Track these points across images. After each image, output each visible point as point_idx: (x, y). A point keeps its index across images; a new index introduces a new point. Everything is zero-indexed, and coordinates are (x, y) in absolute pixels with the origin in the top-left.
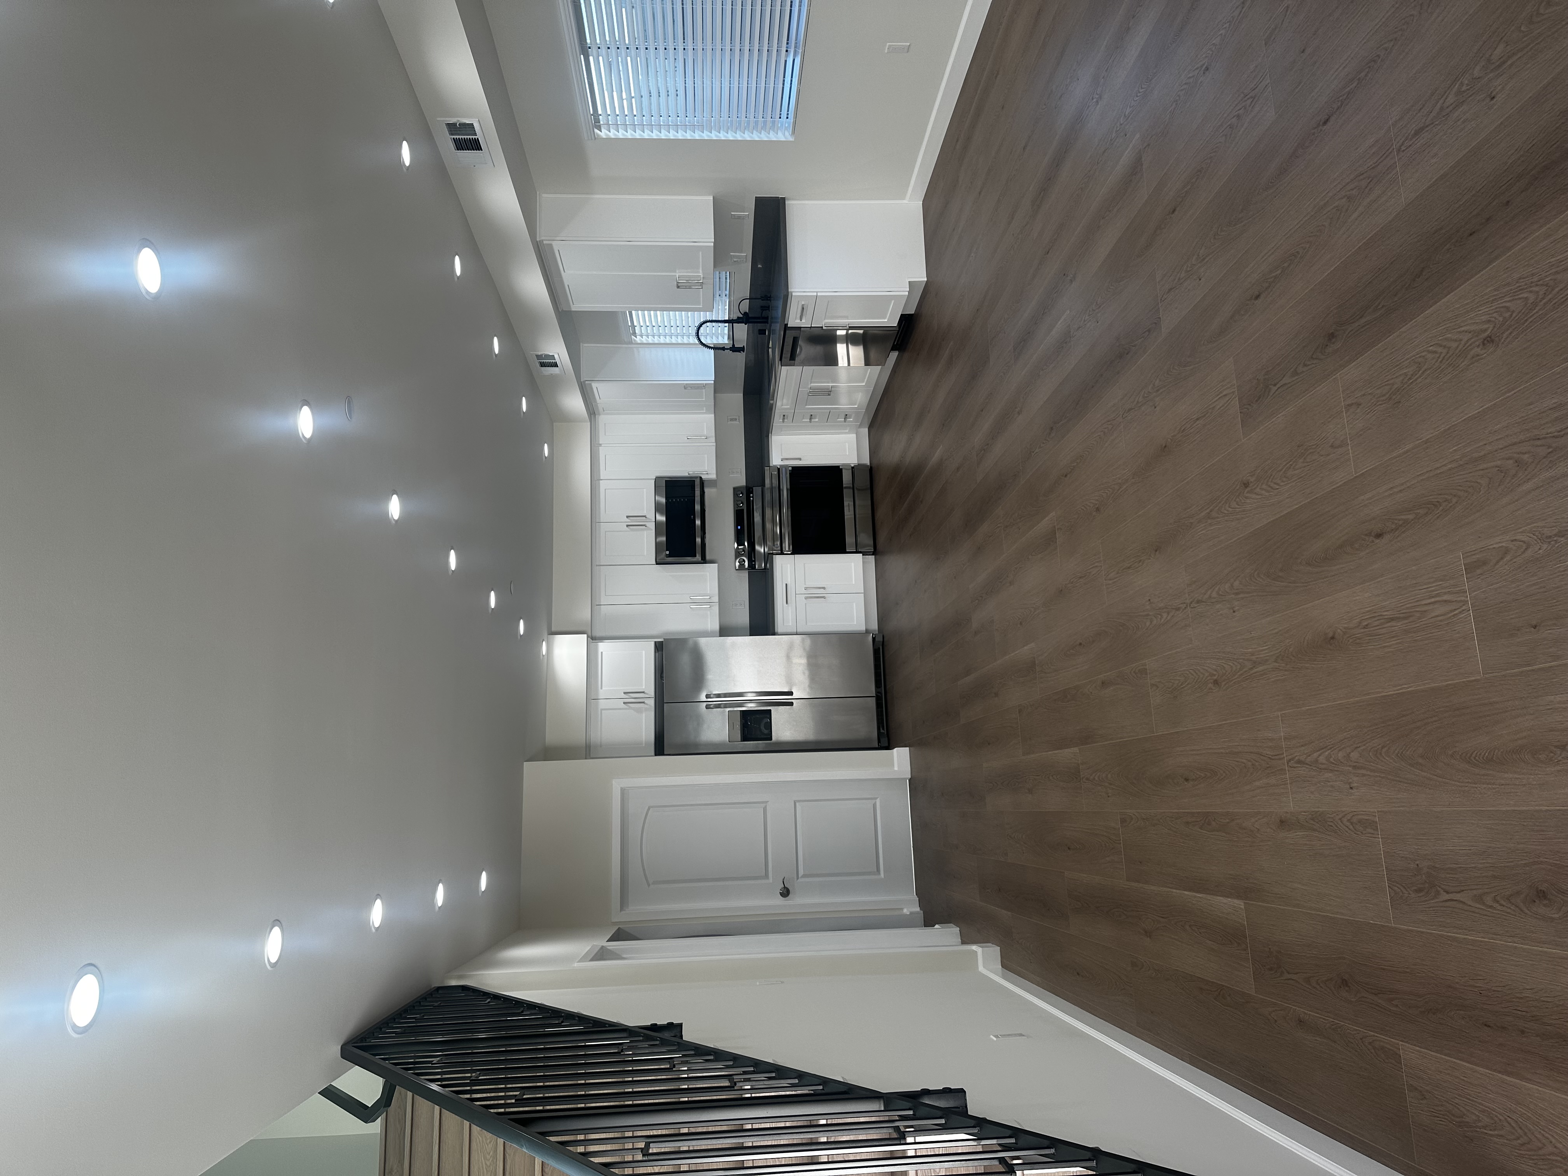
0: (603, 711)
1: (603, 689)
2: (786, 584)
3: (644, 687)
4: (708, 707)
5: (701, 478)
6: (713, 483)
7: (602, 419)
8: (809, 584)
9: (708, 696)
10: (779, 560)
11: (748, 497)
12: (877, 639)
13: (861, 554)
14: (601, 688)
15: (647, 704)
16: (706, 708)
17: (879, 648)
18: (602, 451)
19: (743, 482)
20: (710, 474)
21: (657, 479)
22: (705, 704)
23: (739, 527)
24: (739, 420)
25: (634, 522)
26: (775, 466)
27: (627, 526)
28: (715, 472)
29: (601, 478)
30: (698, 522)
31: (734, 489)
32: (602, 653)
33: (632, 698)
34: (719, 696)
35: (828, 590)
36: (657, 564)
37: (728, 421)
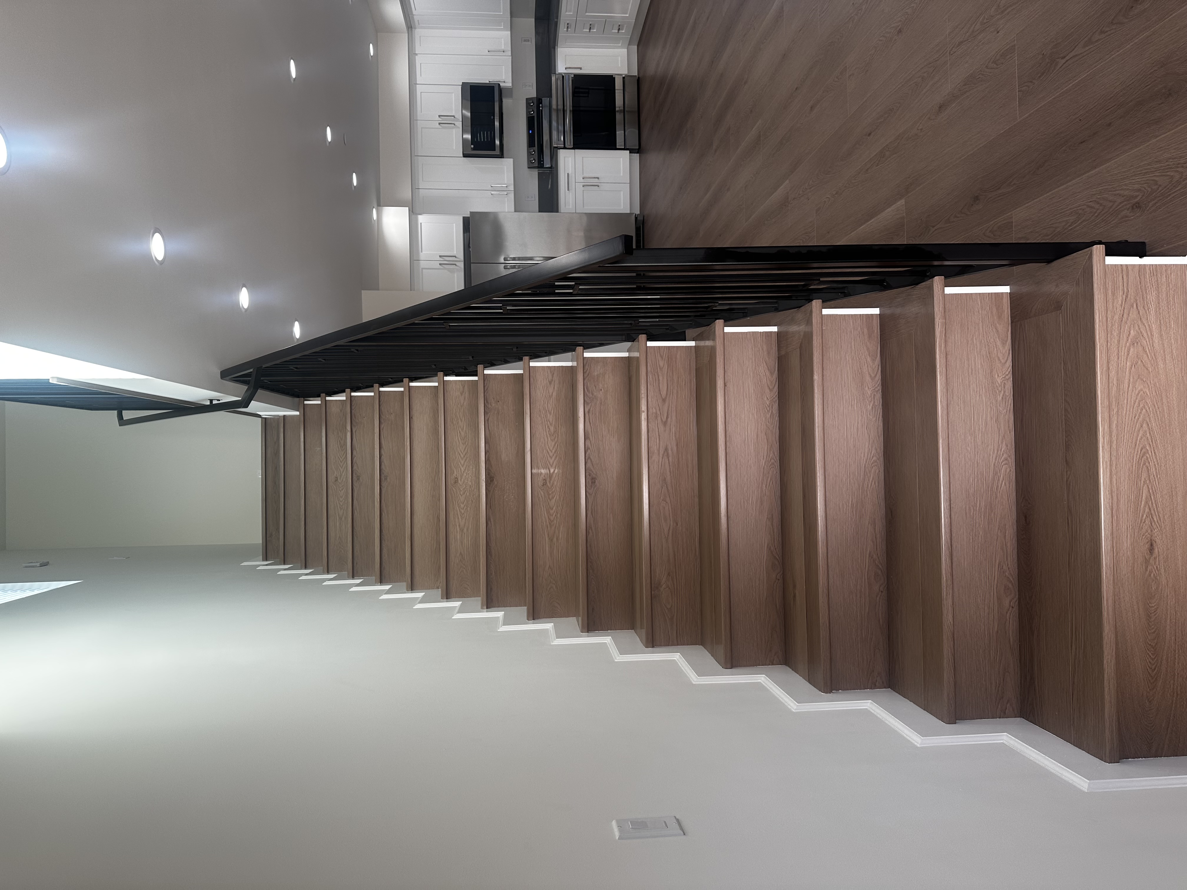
0: (424, 270)
1: (423, 252)
2: (568, 174)
3: (455, 253)
4: (506, 267)
5: (499, 84)
6: (510, 90)
7: (418, 32)
8: (586, 175)
9: (505, 259)
10: (563, 155)
11: (538, 107)
12: (638, 219)
13: (628, 151)
14: (422, 252)
15: (458, 266)
16: (505, 268)
17: (640, 227)
18: (418, 60)
19: (534, 95)
20: (507, 82)
21: (464, 85)
22: (503, 265)
23: (530, 132)
24: (531, 41)
25: (445, 121)
26: (560, 74)
27: (439, 124)
28: (511, 81)
29: (418, 83)
30: (497, 124)
31: (527, 99)
32: (421, 223)
33: (446, 261)
34: (514, 259)
35: (601, 180)
36: (464, 157)
37: (522, 42)
